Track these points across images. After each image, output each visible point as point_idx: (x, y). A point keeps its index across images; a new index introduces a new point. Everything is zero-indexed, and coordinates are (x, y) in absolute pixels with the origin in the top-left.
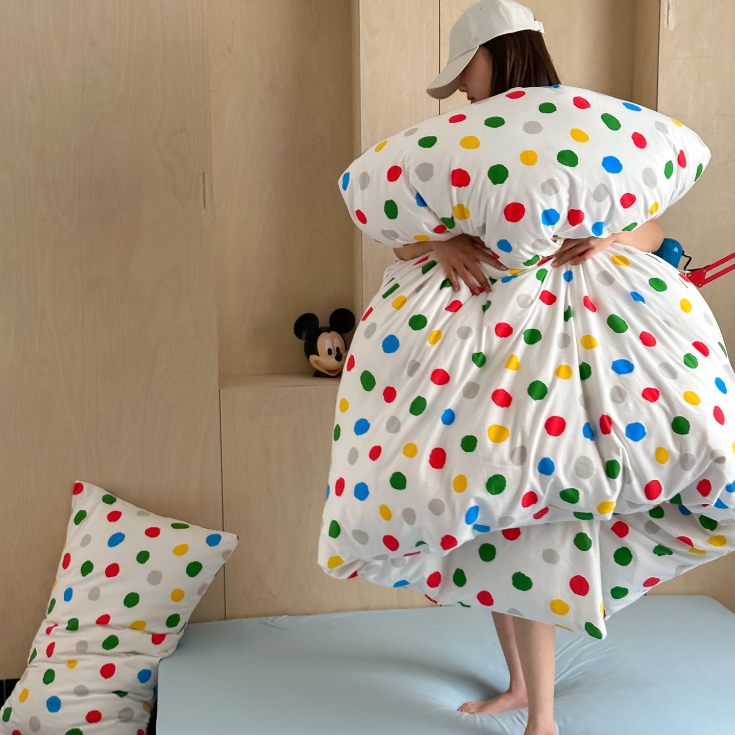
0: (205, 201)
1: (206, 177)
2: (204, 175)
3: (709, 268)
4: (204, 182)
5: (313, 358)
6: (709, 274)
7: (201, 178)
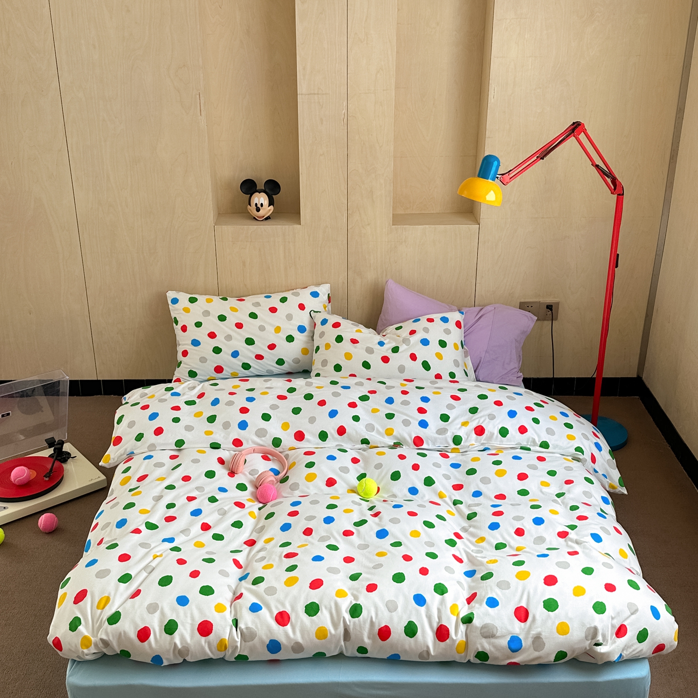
0: (201, 111)
1: (201, 95)
2: (199, 95)
4: (200, 100)
5: (248, 207)
7: (198, 96)
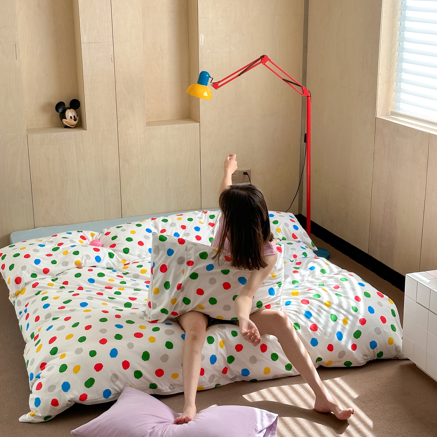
0: (16, 56)
3: (219, 82)
5: (64, 120)
6: (219, 84)
